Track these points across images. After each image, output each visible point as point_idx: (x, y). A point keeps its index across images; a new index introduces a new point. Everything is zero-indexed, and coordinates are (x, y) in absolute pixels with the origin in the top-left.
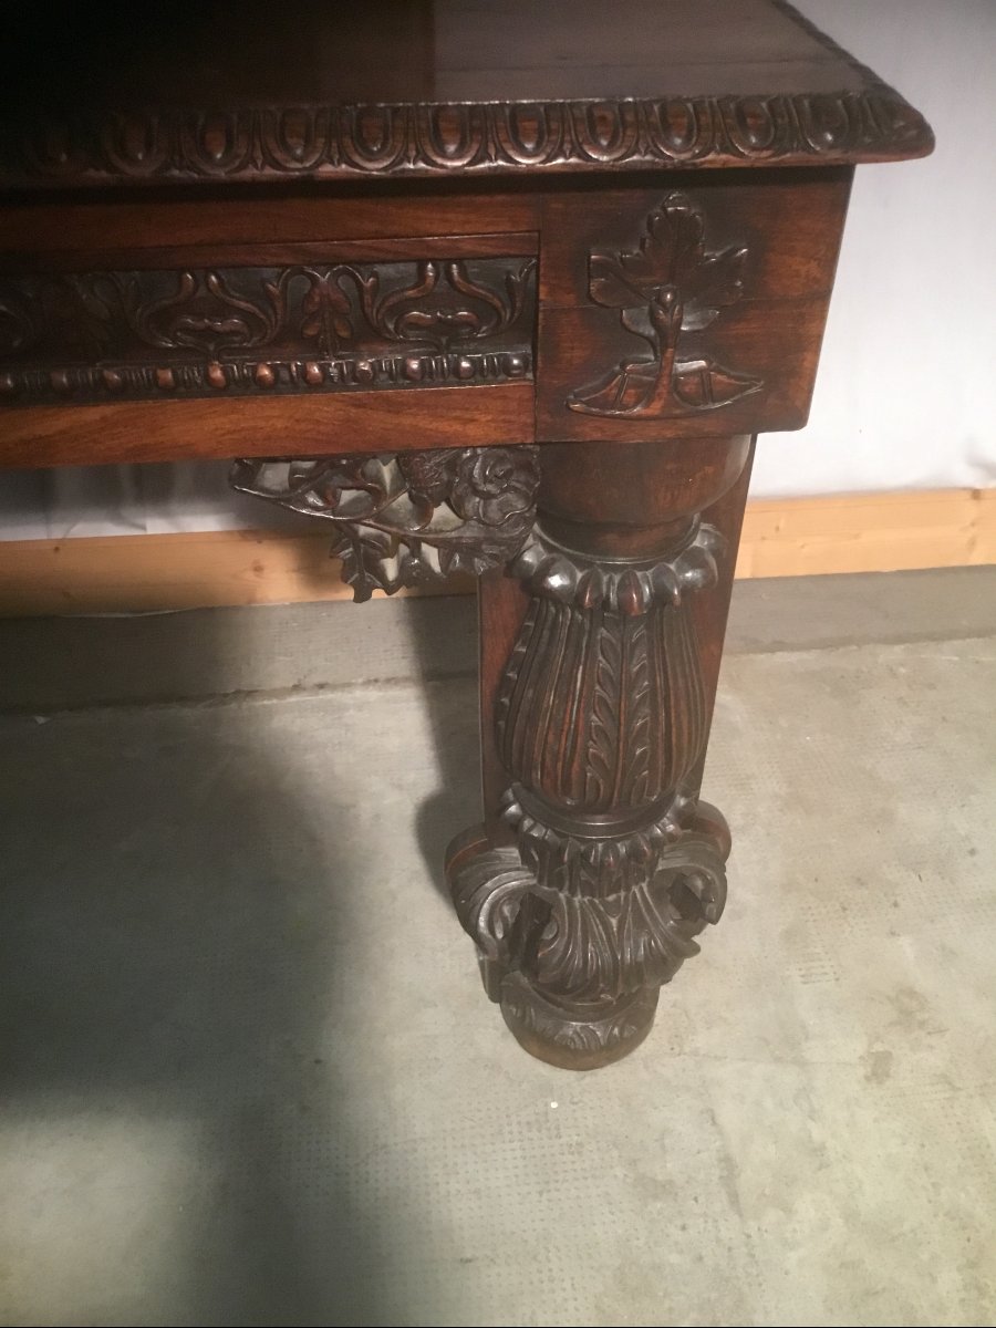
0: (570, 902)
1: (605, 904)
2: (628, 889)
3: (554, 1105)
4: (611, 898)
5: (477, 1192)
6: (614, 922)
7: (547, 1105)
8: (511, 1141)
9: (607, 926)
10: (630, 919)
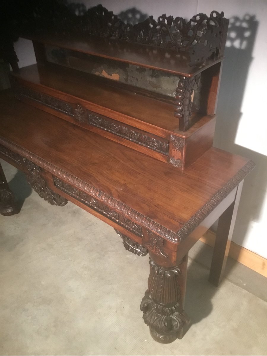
0: (153, 310)
1: (157, 315)
2: (162, 315)
3: (146, 341)
4: (159, 314)
5: (125, 342)
6: (156, 318)
7: (145, 340)
8: (136, 340)
9: (154, 318)
10: (158, 319)
